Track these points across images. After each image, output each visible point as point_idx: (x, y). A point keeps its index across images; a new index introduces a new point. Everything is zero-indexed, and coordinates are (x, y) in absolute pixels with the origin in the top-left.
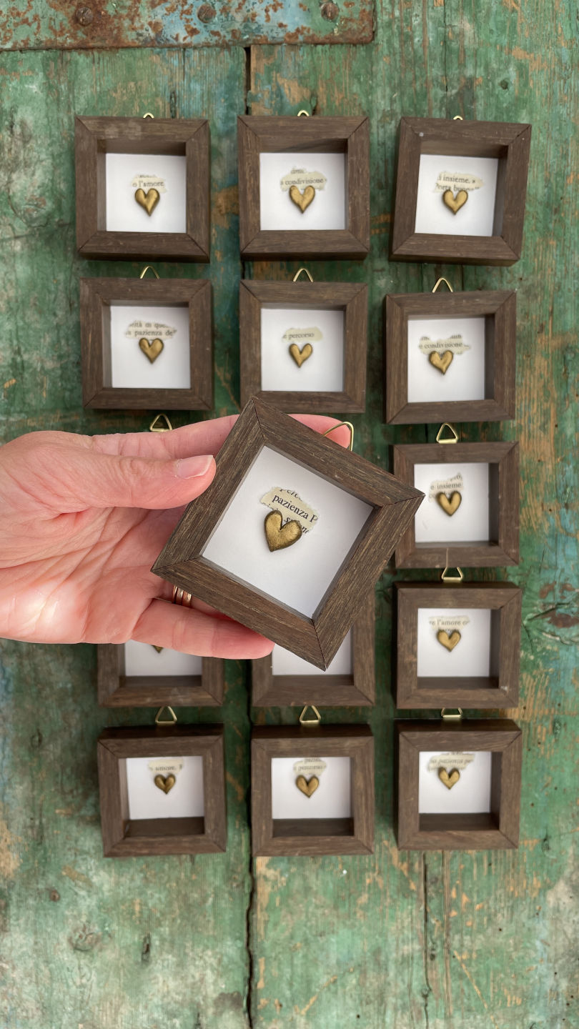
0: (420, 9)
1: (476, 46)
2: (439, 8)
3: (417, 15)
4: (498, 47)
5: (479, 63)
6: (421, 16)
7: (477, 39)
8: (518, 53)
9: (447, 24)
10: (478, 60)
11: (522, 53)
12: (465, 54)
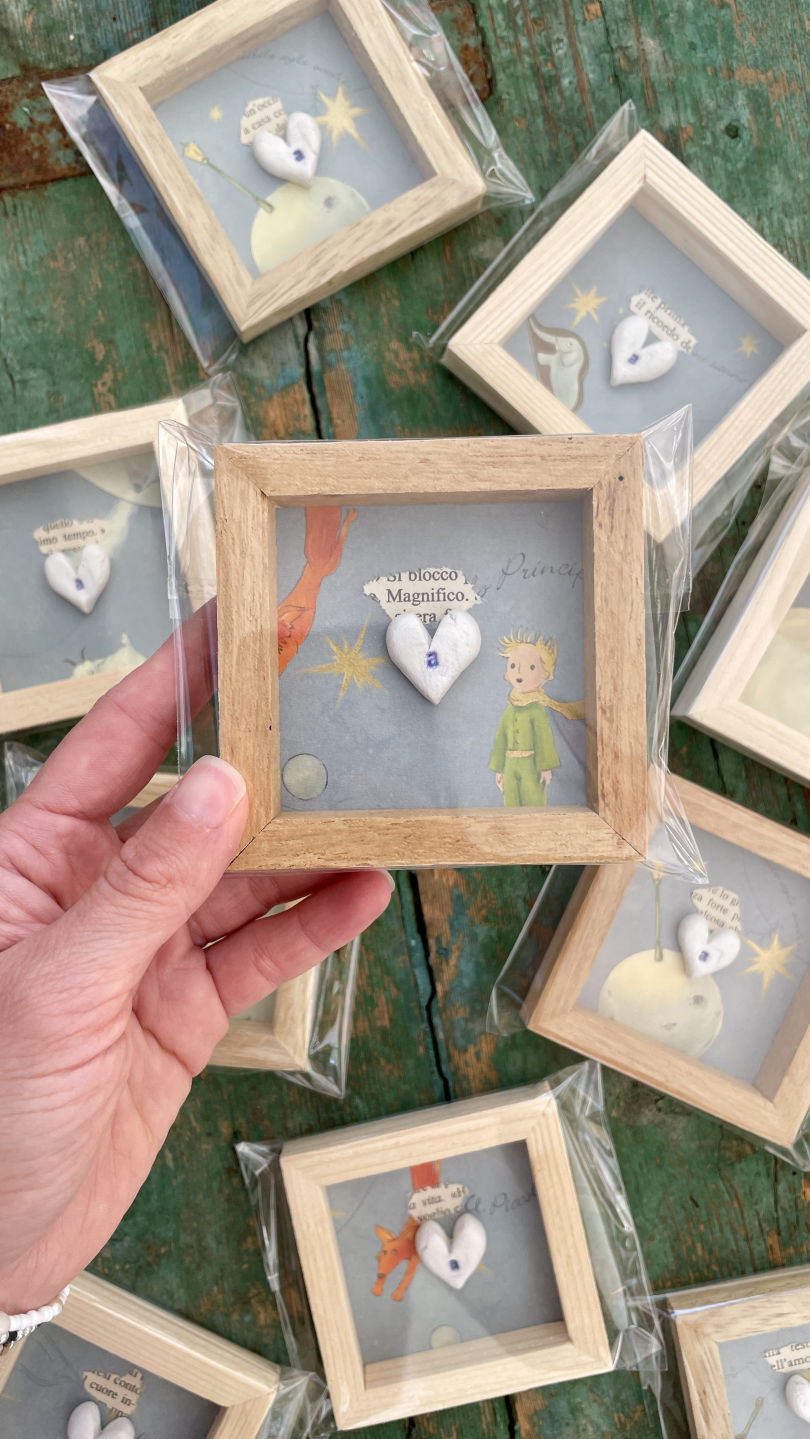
3: (559, 40)
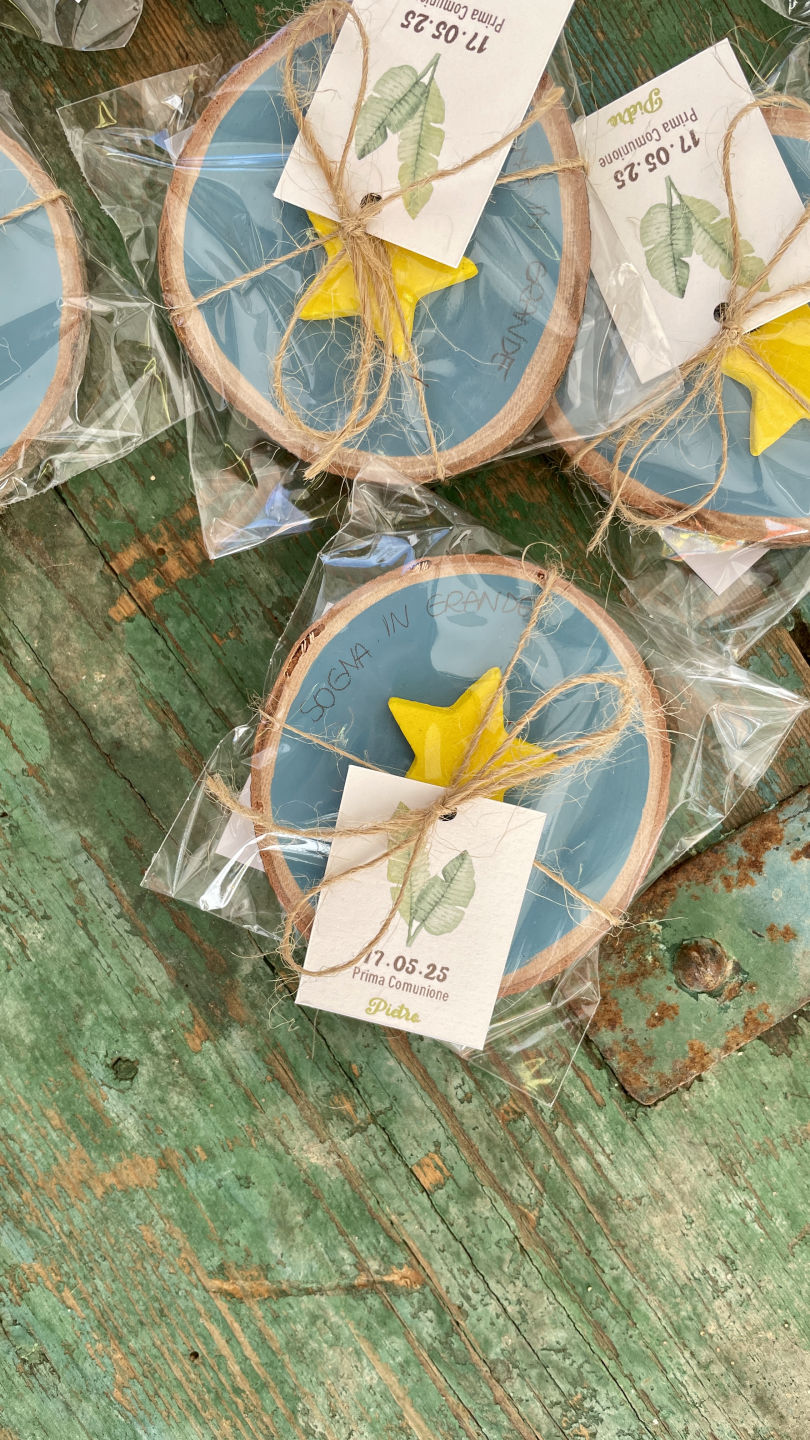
0: (469, 1122)
1: (260, 1120)
2: (419, 1154)
4: (203, 1156)
5: (226, 1079)
6: (455, 1103)
7: (269, 1139)
8: (140, 1172)
9: (372, 1129)
10: (232, 1088)
11: (131, 1177)
12: (276, 1078)
